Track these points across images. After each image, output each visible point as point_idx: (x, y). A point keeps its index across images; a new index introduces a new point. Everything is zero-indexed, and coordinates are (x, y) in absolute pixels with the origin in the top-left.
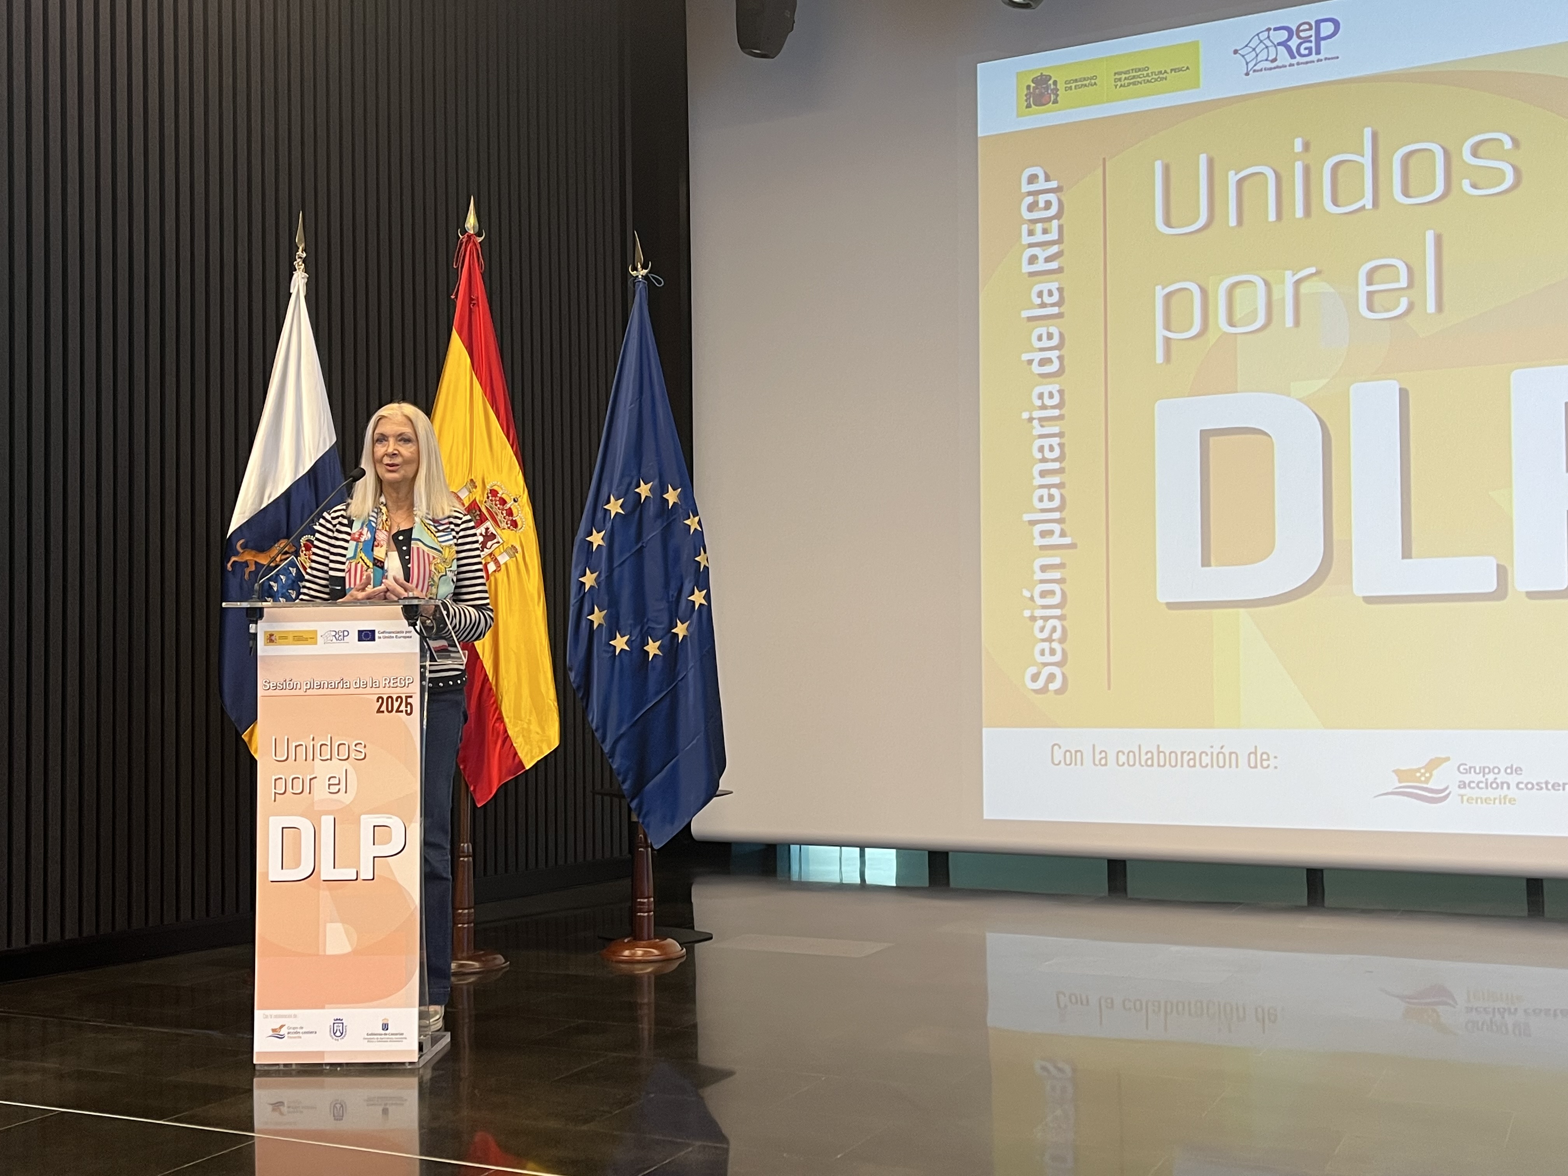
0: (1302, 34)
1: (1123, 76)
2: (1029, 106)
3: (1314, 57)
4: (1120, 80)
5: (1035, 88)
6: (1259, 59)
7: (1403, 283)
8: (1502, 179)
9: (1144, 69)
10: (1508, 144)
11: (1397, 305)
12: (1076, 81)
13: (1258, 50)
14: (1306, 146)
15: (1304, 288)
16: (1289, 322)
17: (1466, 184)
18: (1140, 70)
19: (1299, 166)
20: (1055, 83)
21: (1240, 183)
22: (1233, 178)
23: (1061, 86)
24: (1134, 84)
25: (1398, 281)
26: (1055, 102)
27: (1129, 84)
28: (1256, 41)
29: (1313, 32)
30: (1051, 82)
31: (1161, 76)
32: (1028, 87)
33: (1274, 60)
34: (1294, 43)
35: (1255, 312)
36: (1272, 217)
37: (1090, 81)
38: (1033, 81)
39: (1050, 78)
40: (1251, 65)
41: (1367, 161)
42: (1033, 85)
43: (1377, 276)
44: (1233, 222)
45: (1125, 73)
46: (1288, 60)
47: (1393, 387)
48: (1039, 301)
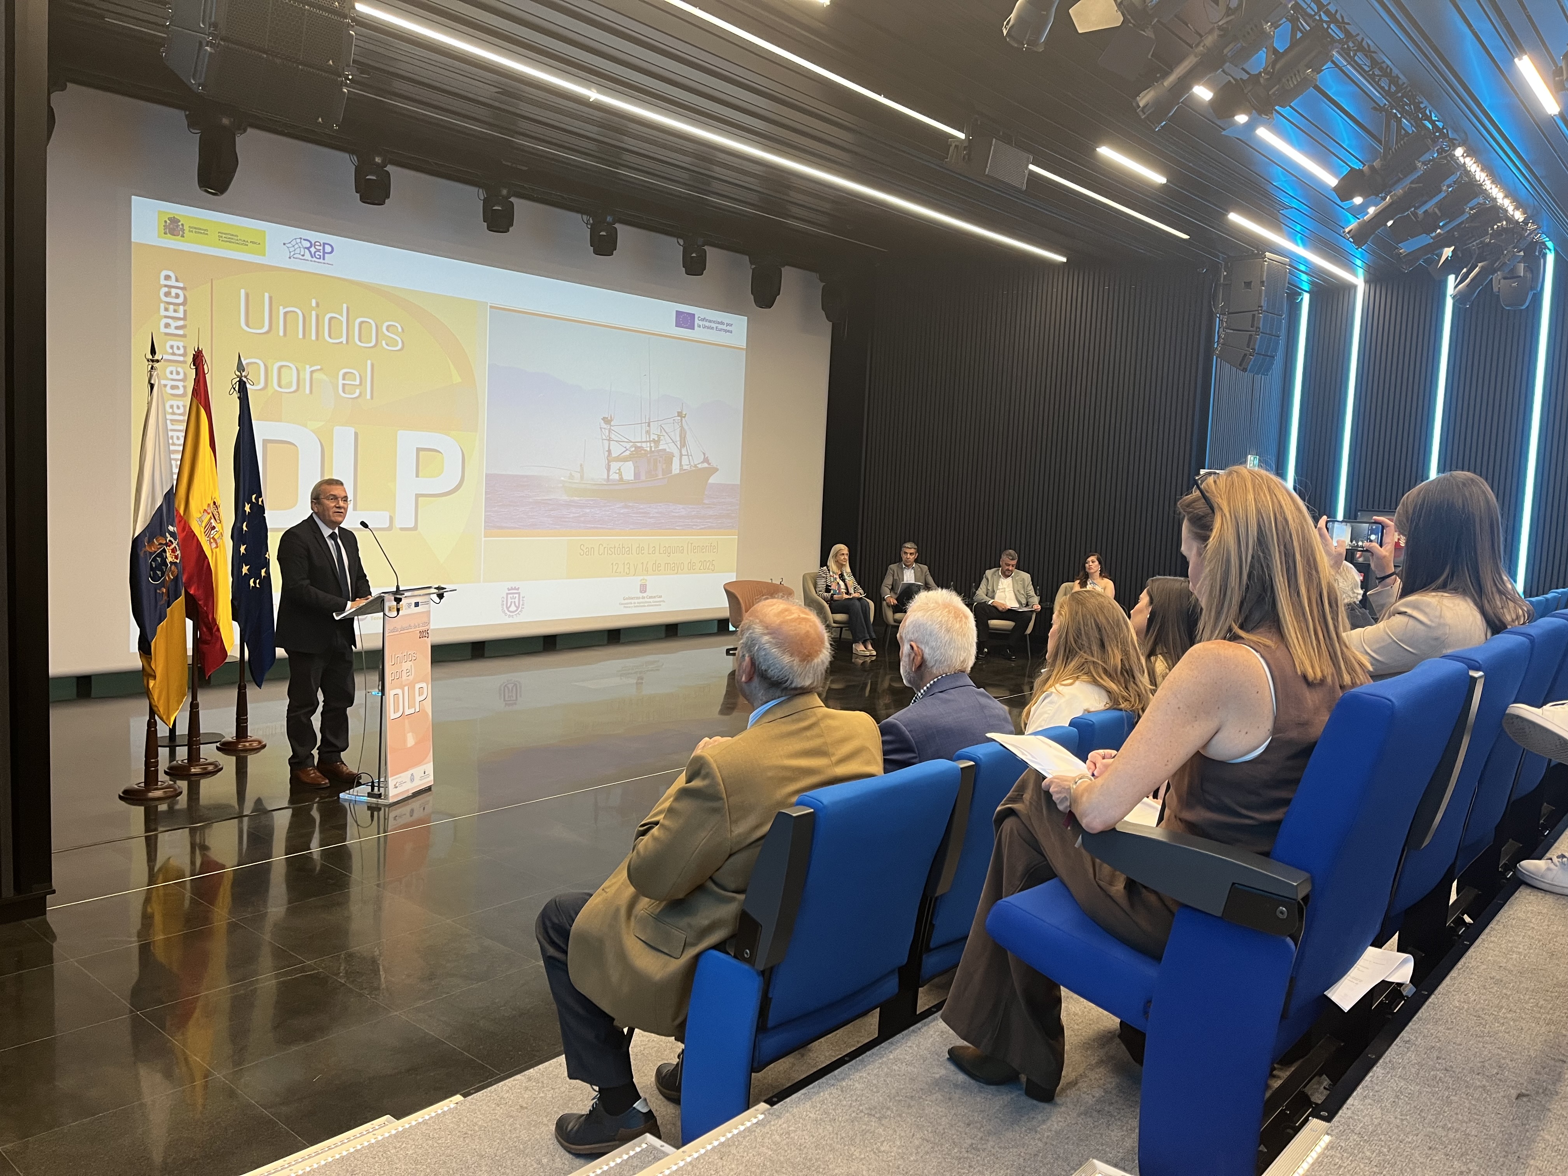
0: (317, 247)
1: (224, 236)
2: (165, 233)
3: (321, 260)
4: (222, 237)
5: (170, 224)
6: (296, 252)
7: (357, 383)
8: (397, 345)
9: (235, 236)
10: (400, 330)
11: (355, 392)
12: (195, 228)
13: (296, 246)
14: (317, 305)
15: (315, 375)
16: (307, 391)
17: (384, 342)
18: (233, 235)
19: (314, 313)
20: (182, 225)
21: (286, 313)
22: (282, 311)
23: (186, 228)
24: (230, 242)
25: (355, 380)
26: (183, 236)
27: (227, 241)
28: (294, 243)
29: (321, 248)
30: (180, 224)
31: (245, 243)
32: (166, 222)
33: (303, 255)
34: (313, 250)
35: (291, 382)
36: (301, 336)
37: (205, 232)
38: (169, 219)
39: (179, 221)
40: (292, 253)
41: (344, 320)
42: (168, 221)
43: (346, 377)
44: (281, 333)
45: (225, 234)
46: (310, 258)
47: (352, 431)
48: (171, 351)
